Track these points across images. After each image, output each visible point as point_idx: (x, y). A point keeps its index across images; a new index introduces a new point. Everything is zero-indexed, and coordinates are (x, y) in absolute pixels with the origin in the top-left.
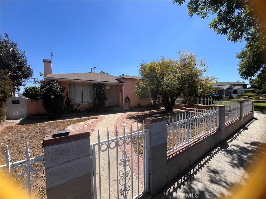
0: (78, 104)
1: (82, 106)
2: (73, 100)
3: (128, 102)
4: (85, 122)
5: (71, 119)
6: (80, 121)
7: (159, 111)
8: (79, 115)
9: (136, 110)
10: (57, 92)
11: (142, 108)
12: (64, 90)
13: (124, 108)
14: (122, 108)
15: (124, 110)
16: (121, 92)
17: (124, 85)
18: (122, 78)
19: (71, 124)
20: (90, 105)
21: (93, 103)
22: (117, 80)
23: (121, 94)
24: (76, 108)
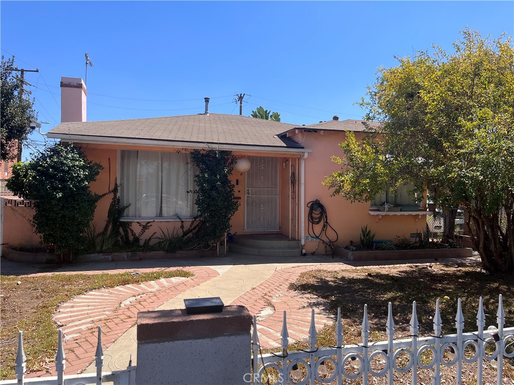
0: (144, 222)
1: (157, 231)
2: (130, 207)
3: (318, 222)
4: (142, 285)
5: (106, 272)
6: (125, 282)
8: (141, 259)
9: (350, 254)
10: (72, 178)
11: (377, 249)
12: (98, 173)
13: (303, 242)
14: (292, 243)
15: (304, 251)
16: (293, 183)
17: (306, 155)
18: (297, 131)
19: (91, 290)
20: (182, 227)
21: (193, 221)
22: (283, 137)
23: (294, 192)
24: (137, 235)
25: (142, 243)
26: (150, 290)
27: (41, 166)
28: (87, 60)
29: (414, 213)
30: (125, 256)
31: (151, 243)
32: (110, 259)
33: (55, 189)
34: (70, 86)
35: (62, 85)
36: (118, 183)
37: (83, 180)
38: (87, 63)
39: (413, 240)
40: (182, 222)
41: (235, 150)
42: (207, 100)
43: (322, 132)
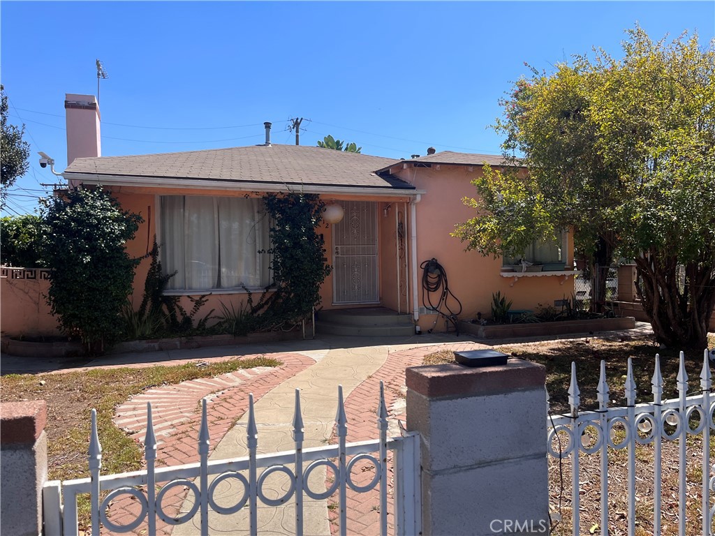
0: (196, 295)
1: (215, 307)
2: (177, 276)
3: (436, 289)
4: (216, 379)
5: (158, 364)
6: (192, 376)
7: (616, 344)
8: (199, 347)
9: (481, 330)
10: (104, 235)
11: (514, 322)
12: (136, 228)
13: (416, 317)
14: (401, 318)
15: (418, 328)
16: (401, 236)
17: (419, 198)
18: (405, 166)
19: (149, 387)
20: (250, 301)
21: (265, 293)
22: (383, 174)
23: (402, 249)
24: (188, 315)
25: (195, 324)
26: (231, 384)
27: (58, 218)
28: (99, 69)
29: (559, 273)
30: (178, 343)
31: (208, 325)
32: (157, 348)
33: (80, 250)
34: (79, 107)
35: (68, 105)
36: (158, 241)
37: (118, 238)
38: (99, 74)
39: (560, 308)
40: (250, 294)
41: (324, 193)
42: (268, 125)
43: (438, 166)
